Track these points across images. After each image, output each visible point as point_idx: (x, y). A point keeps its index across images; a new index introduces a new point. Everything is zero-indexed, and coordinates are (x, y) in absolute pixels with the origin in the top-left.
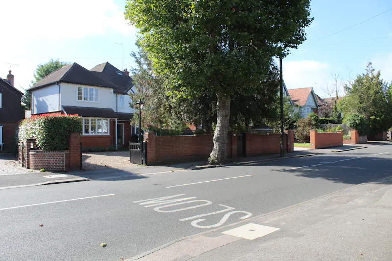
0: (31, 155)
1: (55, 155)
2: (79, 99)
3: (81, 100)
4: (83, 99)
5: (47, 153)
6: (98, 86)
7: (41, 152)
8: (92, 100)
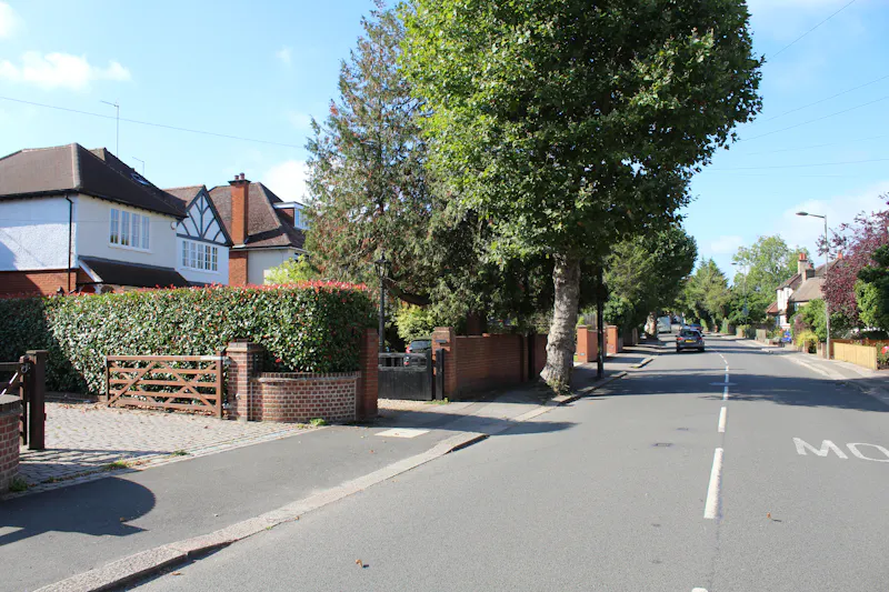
0: (264, 386)
1: (339, 383)
2: (112, 241)
3: (116, 242)
4: (120, 241)
5: (322, 379)
6: (150, 210)
7: (306, 376)
8: (138, 246)
